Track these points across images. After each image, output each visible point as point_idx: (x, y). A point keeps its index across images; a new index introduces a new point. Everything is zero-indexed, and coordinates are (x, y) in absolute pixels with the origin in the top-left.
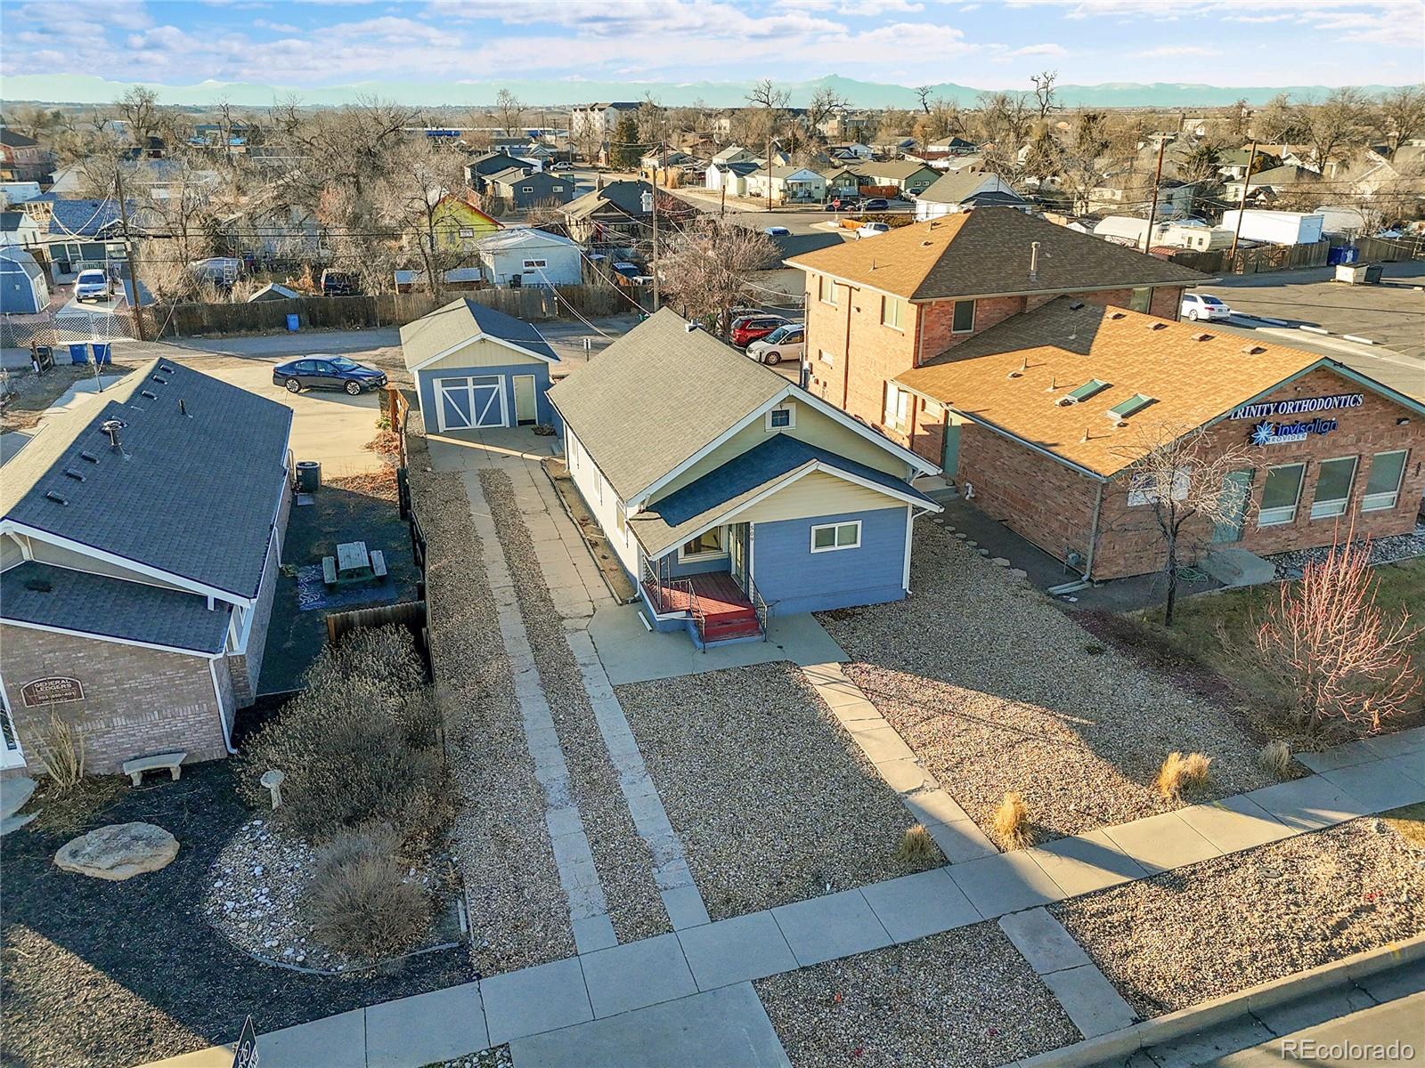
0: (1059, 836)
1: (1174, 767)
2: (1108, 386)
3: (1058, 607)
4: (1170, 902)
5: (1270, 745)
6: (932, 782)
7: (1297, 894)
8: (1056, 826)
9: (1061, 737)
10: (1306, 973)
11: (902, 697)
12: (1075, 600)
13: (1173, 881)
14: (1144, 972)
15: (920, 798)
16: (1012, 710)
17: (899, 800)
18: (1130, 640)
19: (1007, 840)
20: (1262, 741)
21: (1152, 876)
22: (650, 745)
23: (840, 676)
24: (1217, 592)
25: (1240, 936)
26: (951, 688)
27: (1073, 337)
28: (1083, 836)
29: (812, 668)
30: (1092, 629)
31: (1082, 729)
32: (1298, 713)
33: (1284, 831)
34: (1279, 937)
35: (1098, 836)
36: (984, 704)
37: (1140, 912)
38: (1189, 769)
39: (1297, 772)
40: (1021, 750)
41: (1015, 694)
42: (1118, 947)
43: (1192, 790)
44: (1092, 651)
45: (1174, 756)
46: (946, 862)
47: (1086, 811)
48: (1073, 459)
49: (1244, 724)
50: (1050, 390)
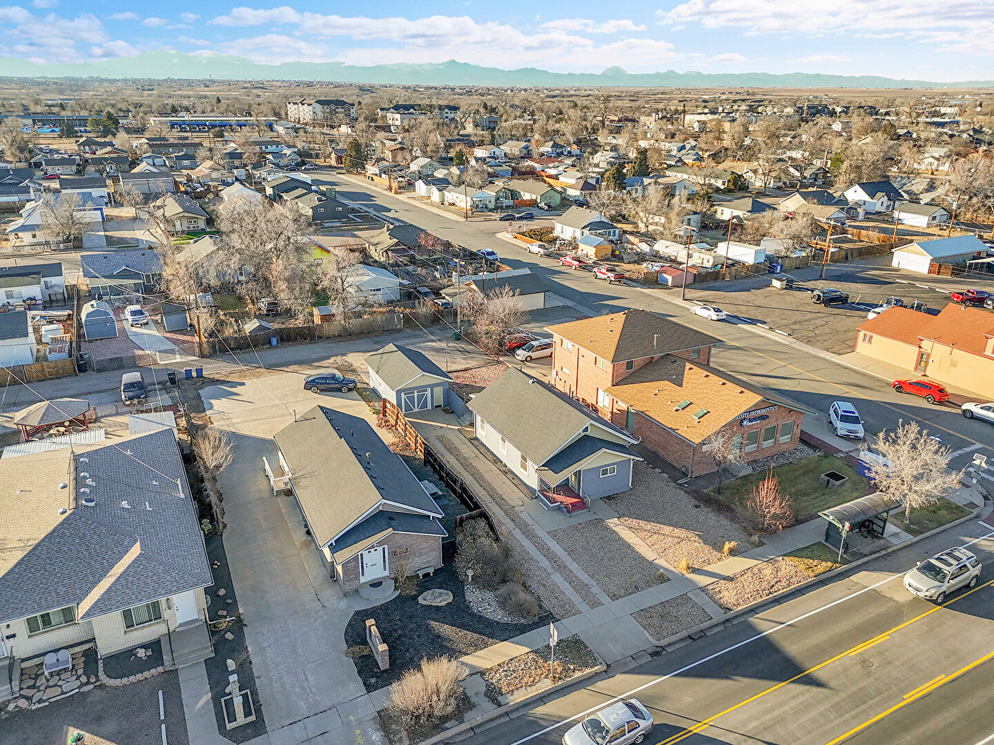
0: (698, 569)
1: (727, 546)
2: (691, 403)
3: (682, 489)
4: (730, 585)
5: (753, 537)
6: (658, 557)
7: (761, 580)
8: (697, 567)
9: (692, 539)
10: (764, 598)
11: (642, 529)
12: (686, 485)
13: (730, 579)
14: (725, 602)
15: (656, 561)
16: (676, 530)
17: (651, 563)
18: (708, 501)
19: (684, 572)
20: (751, 535)
21: (725, 578)
22: (570, 552)
23: (619, 523)
24: (733, 479)
25: (748, 591)
26: (656, 524)
27: (674, 377)
28: (704, 569)
29: (609, 520)
30: (695, 498)
31: (699, 535)
32: (760, 526)
33: (757, 562)
34: (757, 590)
35: (708, 568)
36: (667, 529)
37: (722, 588)
38: (731, 546)
39: (761, 544)
40: (682, 543)
41: (676, 526)
42: (718, 597)
43: (732, 552)
44: (697, 507)
45: (727, 543)
46: (669, 580)
47: (704, 562)
48: (684, 435)
49: (745, 529)
50: (670, 403)
